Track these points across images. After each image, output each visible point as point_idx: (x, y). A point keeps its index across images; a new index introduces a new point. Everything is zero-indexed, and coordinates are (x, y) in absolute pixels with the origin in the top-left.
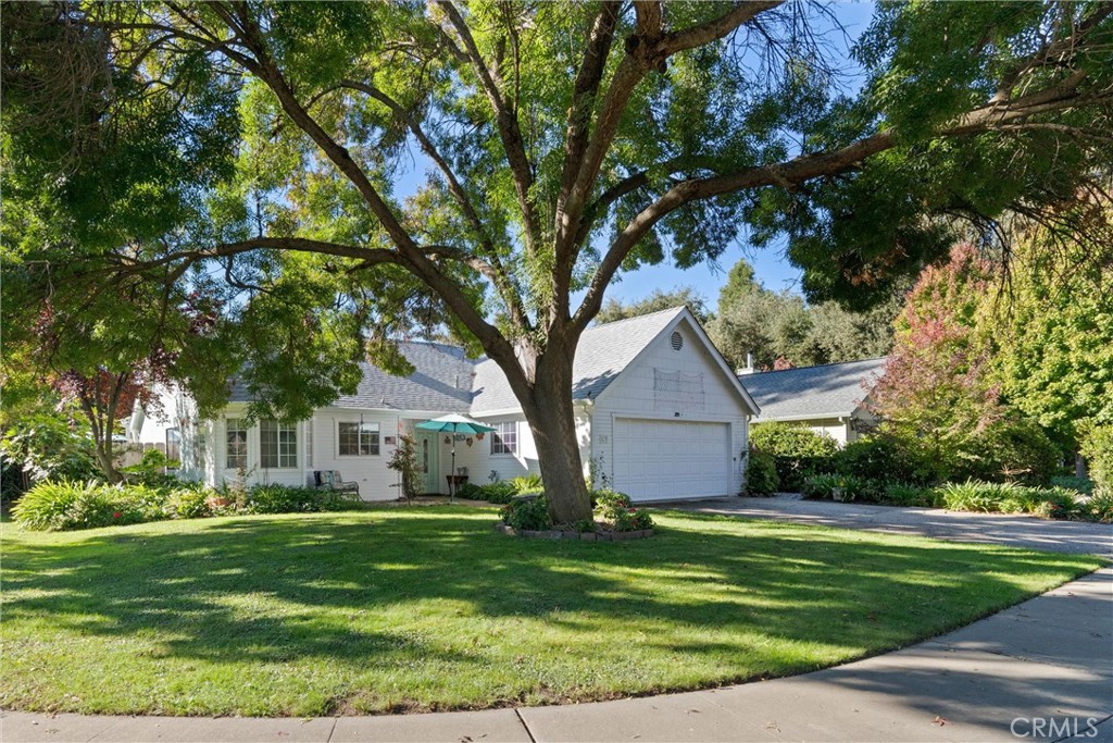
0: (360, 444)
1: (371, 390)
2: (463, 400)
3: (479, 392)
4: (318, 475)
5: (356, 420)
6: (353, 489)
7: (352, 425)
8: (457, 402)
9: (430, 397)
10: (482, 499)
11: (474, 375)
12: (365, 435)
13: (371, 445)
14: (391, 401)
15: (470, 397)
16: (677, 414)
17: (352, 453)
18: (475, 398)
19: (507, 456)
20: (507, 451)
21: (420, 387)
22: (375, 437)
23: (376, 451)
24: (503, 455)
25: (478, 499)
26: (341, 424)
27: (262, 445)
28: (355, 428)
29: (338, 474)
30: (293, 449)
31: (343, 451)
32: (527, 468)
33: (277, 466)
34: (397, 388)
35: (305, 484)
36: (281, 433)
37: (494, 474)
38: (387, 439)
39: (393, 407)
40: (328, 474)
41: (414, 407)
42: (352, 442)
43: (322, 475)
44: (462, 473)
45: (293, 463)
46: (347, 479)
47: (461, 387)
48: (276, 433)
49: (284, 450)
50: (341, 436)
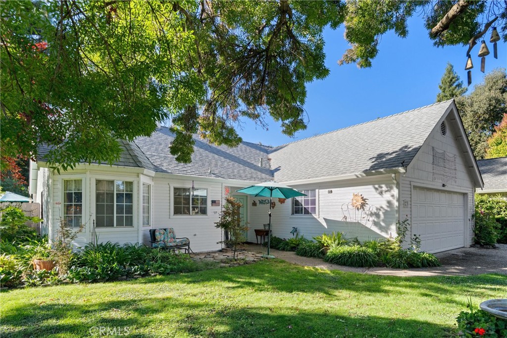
0: (191, 206)
1: (200, 163)
2: (267, 174)
3: (277, 170)
4: (153, 233)
5: (188, 185)
6: (185, 245)
7: (185, 190)
8: (263, 175)
9: (244, 171)
10: (287, 250)
11: (269, 160)
12: (195, 199)
13: (200, 206)
14: (216, 172)
15: (272, 173)
16: (444, 185)
17: (185, 213)
18: (275, 174)
19: (307, 216)
20: (307, 212)
21: (236, 164)
22: (204, 200)
23: (204, 211)
24: (303, 216)
25: (283, 250)
26: (175, 189)
27: (97, 205)
28: (188, 194)
29: (172, 231)
30: (130, 210)
31: (177, 211)
32: (326, 227)
33: (113, 226)
34: (219, 164)
35: (141, 242)
36: (117, 194)
37: (295, 230)
38: (213, 202)
39: (219, 177)
40: (162, 232)
41: (234, 177)
42: (184, 204)
43: (157, 233)
44: (267, 228)
45: (129, 222)
46: (180, 235)
47: (264, 166)
48: (113, 194)
49: (120, 209)
50: (175, 198)
